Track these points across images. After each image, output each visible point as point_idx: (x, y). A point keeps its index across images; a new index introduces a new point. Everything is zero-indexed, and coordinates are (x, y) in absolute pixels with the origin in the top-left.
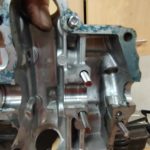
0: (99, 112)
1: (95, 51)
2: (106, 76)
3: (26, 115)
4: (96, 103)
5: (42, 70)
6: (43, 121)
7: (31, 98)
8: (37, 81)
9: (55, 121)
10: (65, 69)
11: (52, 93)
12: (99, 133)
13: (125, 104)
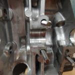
0: (52, 52)
1: (50, 11)
2: (56, 28)
3: (4, 54)
4: (51, 46)
5: (16, 25)
6: (17, 58)
7: (9, 43)
8: (13, 32)
9: (25, 58)
10: (31, 20)
11: (23, 41)
12: (52, 65)
13: (71, 44)
